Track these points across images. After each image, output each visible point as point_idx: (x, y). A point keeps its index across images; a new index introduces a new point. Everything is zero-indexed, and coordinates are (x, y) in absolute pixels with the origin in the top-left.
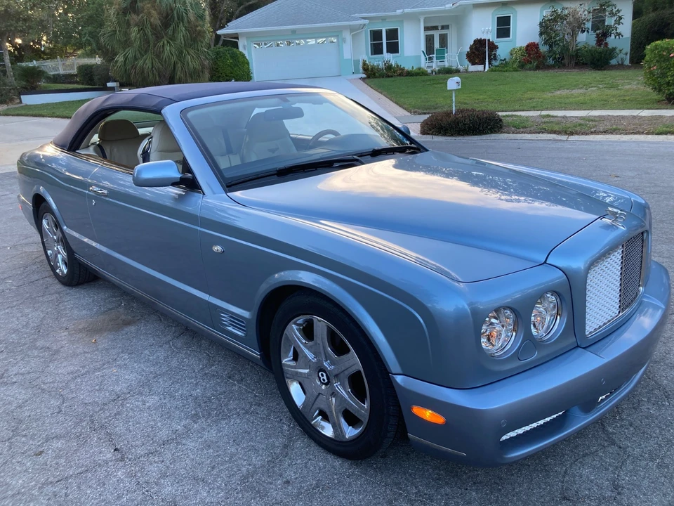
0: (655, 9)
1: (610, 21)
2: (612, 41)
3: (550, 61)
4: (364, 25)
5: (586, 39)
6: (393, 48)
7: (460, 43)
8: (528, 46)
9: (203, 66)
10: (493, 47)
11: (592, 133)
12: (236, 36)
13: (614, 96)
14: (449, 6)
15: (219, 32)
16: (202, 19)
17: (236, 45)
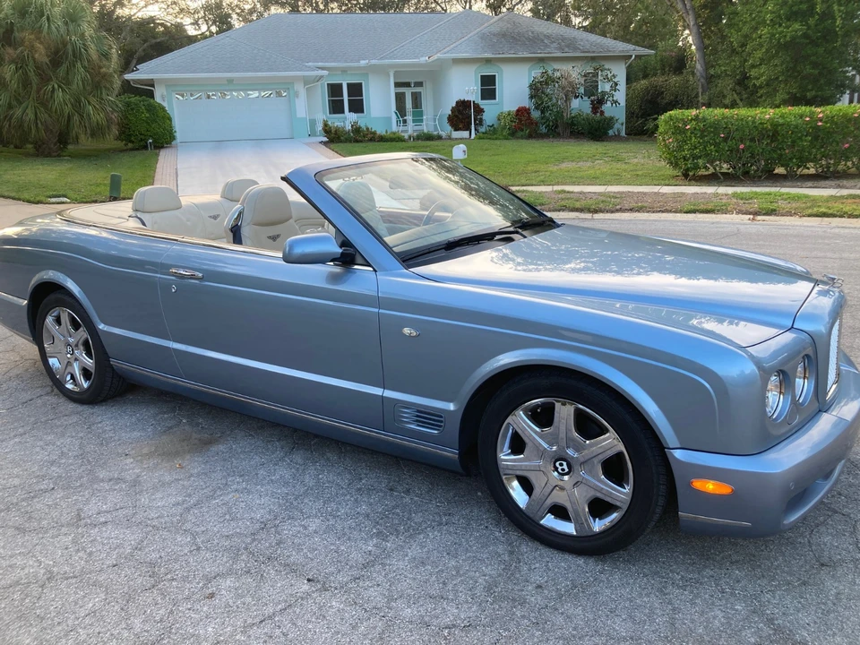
0: (645, 76)
1: (604, 87)
2: (607, 108)
3: (543, 129)
4: (322, 77)
5: (581, 106)
6: (357, 107)
7: (437, 104)
8: (518, 111)
9: (109, 120)
10: (479, 110)
11: (617, 211)
12: (151, 83)
13: (625, 171)
14: (424, 59)
15: (128, 76)
16: (107, 59)
17: (151, 95)
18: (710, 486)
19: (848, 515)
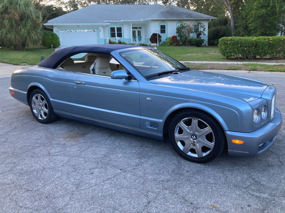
1: (201, 29)
2: (202, 36)
3: (181, 43)
4: (108, 25)
5: (193, 36)
6: (120, 35)
7: (146, 35)
8: (173, 37)
9: (39, 39)
10: (160, 37)
11: (206, 69)
12: (52, 27)
13: (208, 56)
14: (142, 20)
15: (45, 24)
16: (38, 18)
17: (52, 30)
18: (237, 142)
19: (277, 154)
